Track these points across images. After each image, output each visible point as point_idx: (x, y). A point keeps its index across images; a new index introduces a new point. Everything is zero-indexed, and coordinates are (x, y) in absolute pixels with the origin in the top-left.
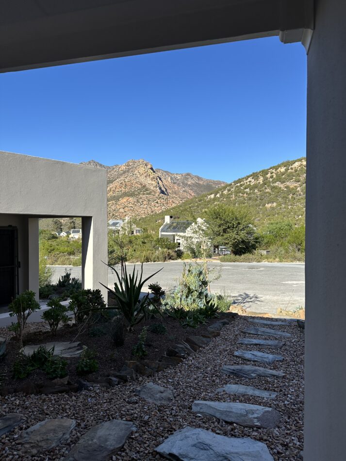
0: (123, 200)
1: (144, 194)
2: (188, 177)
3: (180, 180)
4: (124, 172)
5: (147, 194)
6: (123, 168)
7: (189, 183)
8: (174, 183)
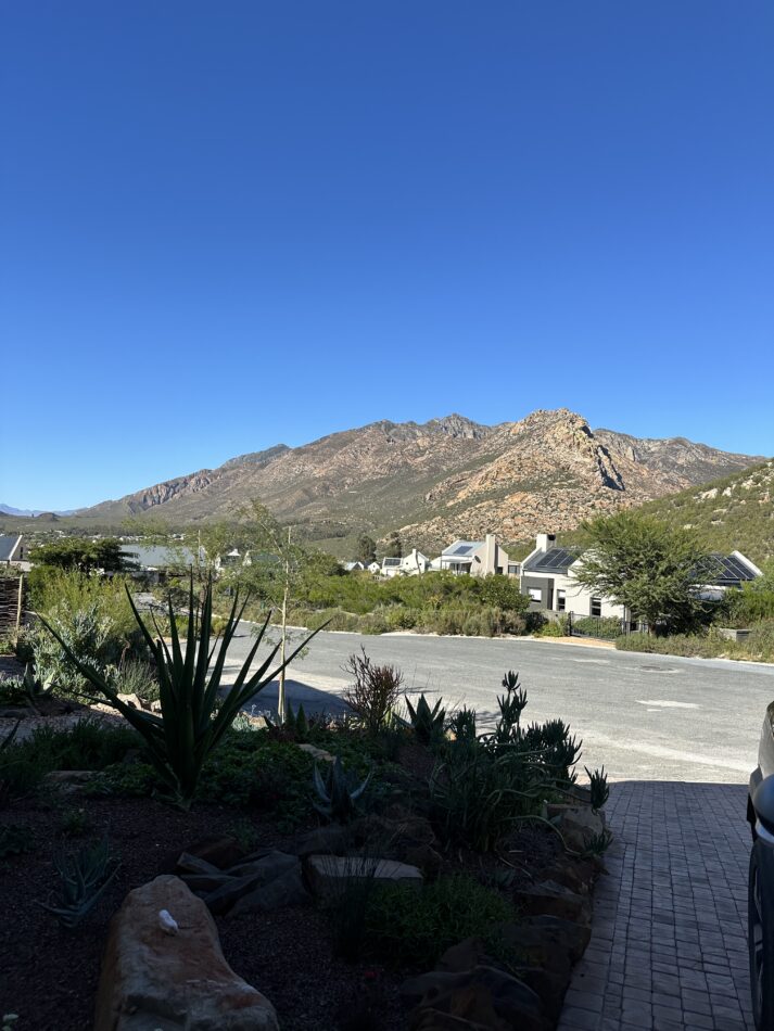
0: (513, 500)
1: (561, 487)
2: (680, 446)
3: (656, 455)
4: (521, 438)
5: (570, 486)
6: (520, 428)
7: (680, 462)
8: (642, 462)
